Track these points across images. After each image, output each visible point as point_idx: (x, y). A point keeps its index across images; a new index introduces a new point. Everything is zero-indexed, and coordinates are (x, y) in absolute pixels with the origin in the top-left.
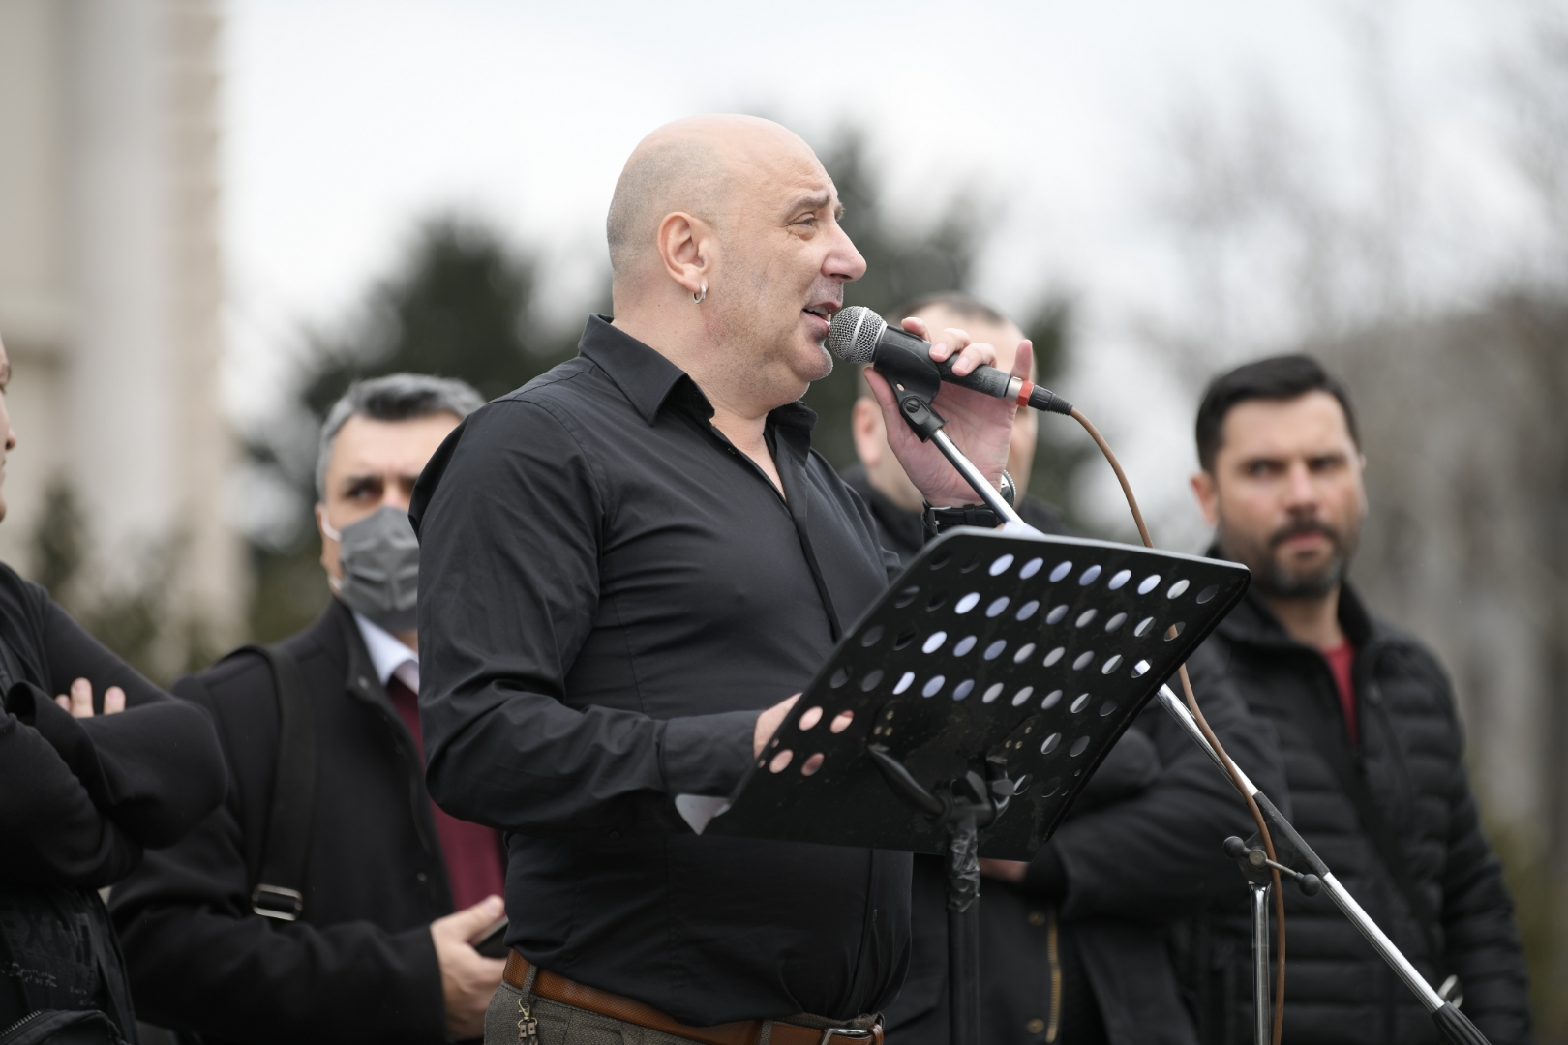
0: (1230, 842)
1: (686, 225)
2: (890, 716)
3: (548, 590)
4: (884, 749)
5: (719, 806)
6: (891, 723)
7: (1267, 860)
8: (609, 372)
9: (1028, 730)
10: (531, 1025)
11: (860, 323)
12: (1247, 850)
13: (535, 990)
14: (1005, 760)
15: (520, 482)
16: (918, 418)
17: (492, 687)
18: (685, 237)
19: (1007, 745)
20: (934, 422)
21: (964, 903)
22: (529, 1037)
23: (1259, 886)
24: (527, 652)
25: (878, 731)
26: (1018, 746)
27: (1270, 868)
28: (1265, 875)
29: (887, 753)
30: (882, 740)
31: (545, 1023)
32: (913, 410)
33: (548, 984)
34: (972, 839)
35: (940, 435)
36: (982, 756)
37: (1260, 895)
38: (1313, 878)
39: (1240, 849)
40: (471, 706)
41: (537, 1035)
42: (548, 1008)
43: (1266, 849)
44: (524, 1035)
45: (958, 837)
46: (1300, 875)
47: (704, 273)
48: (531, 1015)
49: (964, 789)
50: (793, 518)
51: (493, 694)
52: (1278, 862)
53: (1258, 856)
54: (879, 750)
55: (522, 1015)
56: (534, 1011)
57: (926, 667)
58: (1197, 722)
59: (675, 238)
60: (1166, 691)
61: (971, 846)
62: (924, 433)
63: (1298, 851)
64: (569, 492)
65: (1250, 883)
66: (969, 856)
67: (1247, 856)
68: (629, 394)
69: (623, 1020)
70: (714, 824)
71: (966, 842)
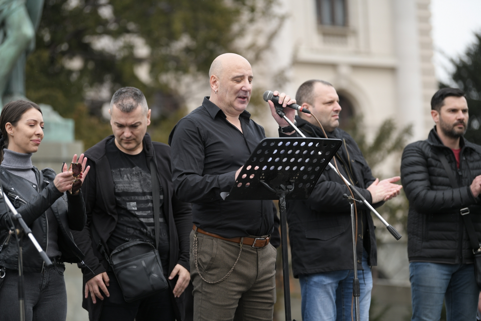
0: (344, 195)
1: (215, 78)
2: (263, 174)
3: (195, 156)
4: (264, 181)
5: (227, 194)
6: (264, 176)
7: (352, 198)
8: (207, 109)
9: (298, 175)
10: (196, 238)
11: (269, 94)
12: (348, 196)
13: (197, 231)
14: (294, 181)
15: (188, 135)
16: (280, 113)
17: (185, 175)
18: (215, 80)
19: (294, 178)
20: (283, 114)
21: (283, 210)
22: (196, 240)
23: (351, 203)
24: (192, 169)
25: (261, 177)
26: (297, 178)
27: (353, 200)
28: (352, 201)
29: (264, 182)
30: (262, 179)
31: (199, 238)
32: (279, 112)
33: (199, 230)
34: (284, 198)
35: (284, 116)
36: (289, 181)
37: (352, 205)
38: (361, 201)
39: (346, 196)
40: (181, 179)
41: (197, 240)
42: (199, 235)
43: (352, 196)
44: (195, 240)
45: (281, 197)
46: (358, 201)
47: (217, 88)
48: (196, 236)
49: (280, 188)
50: (244, 137)
51: (185, 176)
52: (355, 199)
53: (351, 197)
54: (262, 181)
55: (195, 236)
56: (197, 235)
57: (269, 165)
58: (337, 170)
59: (213, 80)
60: (330, 164)
61: (283, 199)
62: (281, 116)
63: (359, 196)
64: (197, 136)
65: (350, 203)
66: (283, 201)
67: (347, 198)
68: (210, 113)
69: (214, 237)
70: (227, 198)
71: (282, 198)
